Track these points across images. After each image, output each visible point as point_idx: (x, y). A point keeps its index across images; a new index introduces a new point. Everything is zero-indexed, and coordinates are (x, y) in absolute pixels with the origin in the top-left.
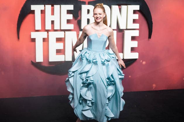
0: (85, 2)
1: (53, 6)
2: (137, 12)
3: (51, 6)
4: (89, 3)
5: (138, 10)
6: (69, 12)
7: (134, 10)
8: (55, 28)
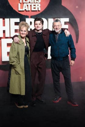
0: (28, 16)
1: (4, 19)
2: (68, 23)
3: (2, 19)
4: (31, 17)
5: (68, 22)
6: (16, 24)
7: (65, 22)
8: (6, 36)
